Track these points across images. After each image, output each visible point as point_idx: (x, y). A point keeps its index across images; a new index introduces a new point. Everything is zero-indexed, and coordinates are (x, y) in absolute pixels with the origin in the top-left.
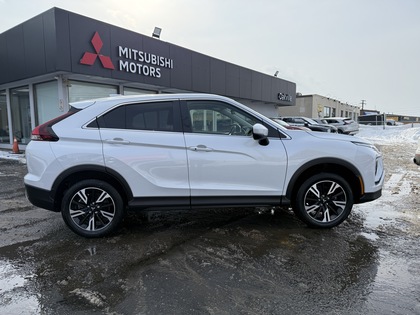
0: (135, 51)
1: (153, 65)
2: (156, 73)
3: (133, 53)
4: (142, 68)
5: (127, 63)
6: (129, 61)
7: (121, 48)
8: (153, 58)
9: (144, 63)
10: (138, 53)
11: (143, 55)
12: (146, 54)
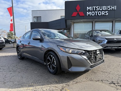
0: (94, 7)
1: (104, 11)
2: (105, 13)
3: (93, 8)
4: (97, 13)
5: (90, 12)
6: (91, 11)
7: (88, 8)
8: (104, 8)
9: (99, 10)
10: (96, 8)
11: (99, 8)
12: (100, 7)
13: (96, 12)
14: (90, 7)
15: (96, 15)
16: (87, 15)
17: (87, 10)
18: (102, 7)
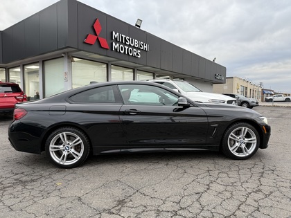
1: (136, 48)
2: (137, 54)
3: (122, 37)
4: (128, 50)
6: (120, 43)
7: (114, 33)
8: (136, 43)
9: (130, 46)
10: (125, 38)
11: (129, 40)
13: (127, 47)
14: (118, 34)
15: (126, 53)
16: (114, 49)
17: (113, 38)
18: (133, 40)
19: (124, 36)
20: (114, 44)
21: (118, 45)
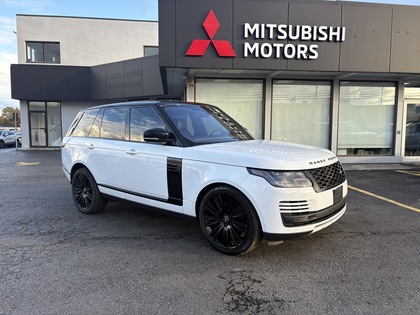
1: (304, 42)
2: (309, 53)
3: (267, 29)
6: (260, 40)
10: (276, 29)
11: (287, 30)
12: (291, 27)
13: (278, 46)
15: (278, 56)
16: (246, 55)
17: (246, 36)
18: (298, 27)
19: (272, 26)
20: (247, 45)
21: (256, 45)
